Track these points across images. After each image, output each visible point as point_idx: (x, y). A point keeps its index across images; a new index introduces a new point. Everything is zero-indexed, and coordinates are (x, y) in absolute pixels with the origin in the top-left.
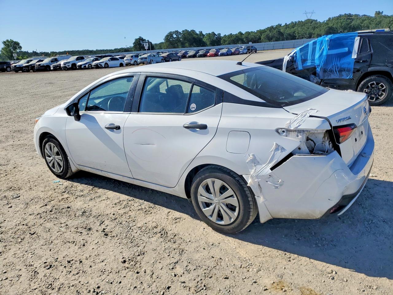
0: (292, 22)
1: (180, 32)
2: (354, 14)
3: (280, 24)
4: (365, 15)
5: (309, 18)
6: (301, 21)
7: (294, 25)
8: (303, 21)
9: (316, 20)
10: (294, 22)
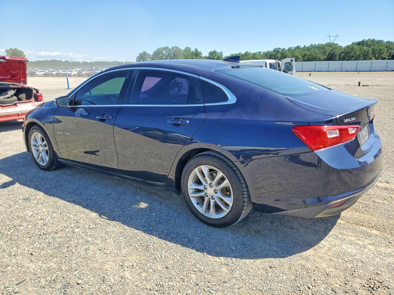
0: (312, 45)
1: (170, 49)
2: (378, 40)
3: (299, 45)
4: (389, 42)
5: (332, 41)
6: (322, 44)
7: (312, 47)
8: (324, 43)
9: (336, 43)
10: (313, 44)
